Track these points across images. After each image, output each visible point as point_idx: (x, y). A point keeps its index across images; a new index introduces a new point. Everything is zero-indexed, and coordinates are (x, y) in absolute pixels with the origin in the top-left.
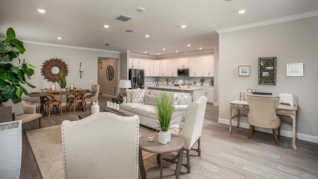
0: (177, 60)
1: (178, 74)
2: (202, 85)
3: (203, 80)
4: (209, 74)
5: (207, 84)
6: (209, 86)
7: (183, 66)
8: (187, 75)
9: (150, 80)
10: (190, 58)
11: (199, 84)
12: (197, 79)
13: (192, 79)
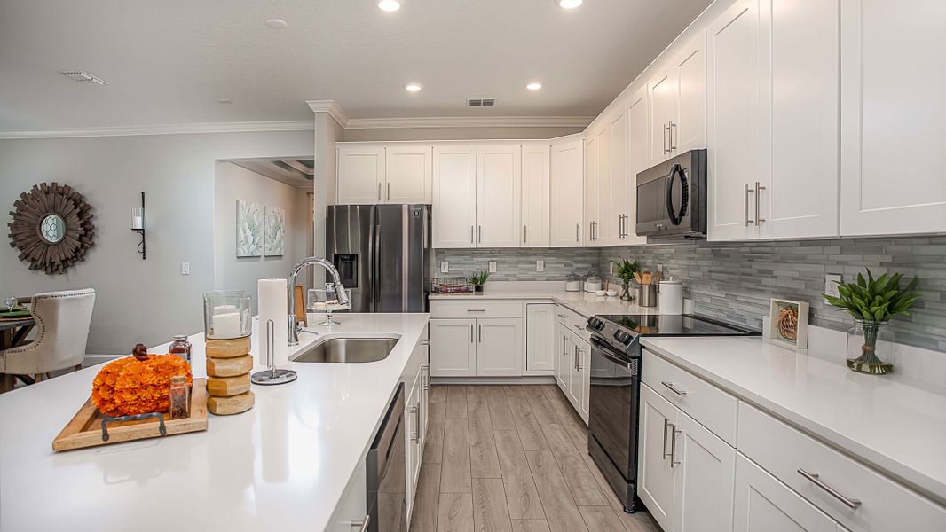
7: (668, 136)
12: (820, 268)
13: (769, 273)
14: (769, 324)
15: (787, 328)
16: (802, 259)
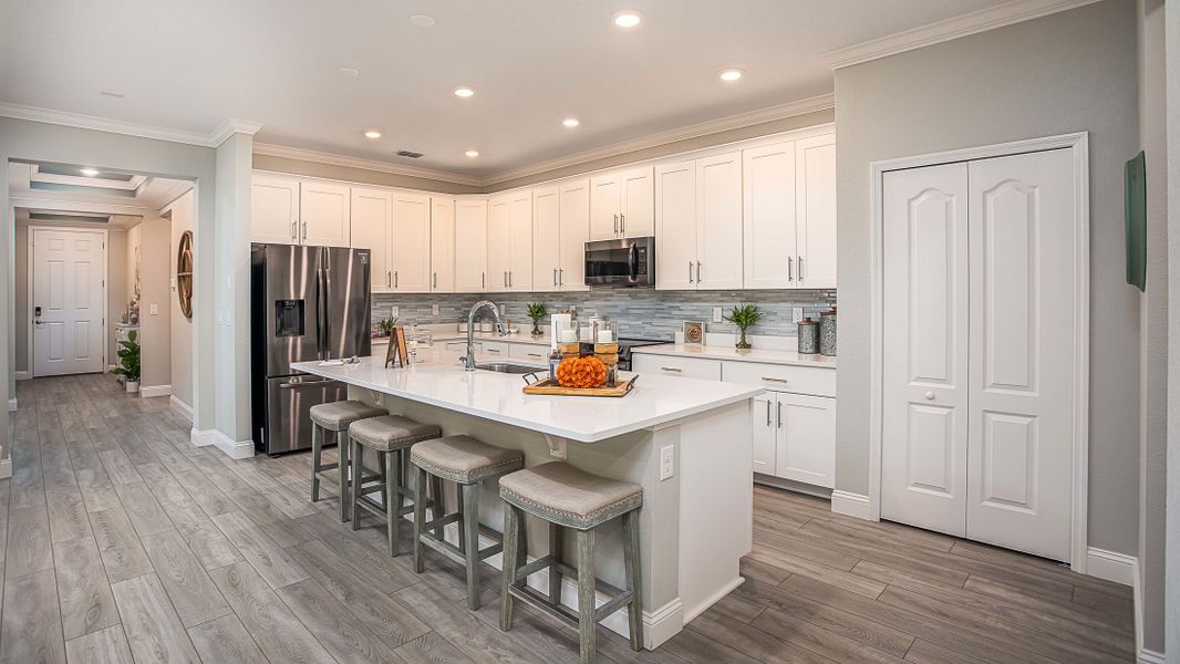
0: (581, 182)
1: (588, 273)
2: (744, 346)
3: (747, 315)
4: (796, 265)
5: (778, 343)
6: (794, 358)
7: (619, 223)
8: (639, 277)
9: (435, 312)
10: (661, 168)
11: (721, 341)
12: (710, 304)
13: (678, 308)
14: (680, 336)
15: (694, 335)
16: (700, 300)
